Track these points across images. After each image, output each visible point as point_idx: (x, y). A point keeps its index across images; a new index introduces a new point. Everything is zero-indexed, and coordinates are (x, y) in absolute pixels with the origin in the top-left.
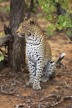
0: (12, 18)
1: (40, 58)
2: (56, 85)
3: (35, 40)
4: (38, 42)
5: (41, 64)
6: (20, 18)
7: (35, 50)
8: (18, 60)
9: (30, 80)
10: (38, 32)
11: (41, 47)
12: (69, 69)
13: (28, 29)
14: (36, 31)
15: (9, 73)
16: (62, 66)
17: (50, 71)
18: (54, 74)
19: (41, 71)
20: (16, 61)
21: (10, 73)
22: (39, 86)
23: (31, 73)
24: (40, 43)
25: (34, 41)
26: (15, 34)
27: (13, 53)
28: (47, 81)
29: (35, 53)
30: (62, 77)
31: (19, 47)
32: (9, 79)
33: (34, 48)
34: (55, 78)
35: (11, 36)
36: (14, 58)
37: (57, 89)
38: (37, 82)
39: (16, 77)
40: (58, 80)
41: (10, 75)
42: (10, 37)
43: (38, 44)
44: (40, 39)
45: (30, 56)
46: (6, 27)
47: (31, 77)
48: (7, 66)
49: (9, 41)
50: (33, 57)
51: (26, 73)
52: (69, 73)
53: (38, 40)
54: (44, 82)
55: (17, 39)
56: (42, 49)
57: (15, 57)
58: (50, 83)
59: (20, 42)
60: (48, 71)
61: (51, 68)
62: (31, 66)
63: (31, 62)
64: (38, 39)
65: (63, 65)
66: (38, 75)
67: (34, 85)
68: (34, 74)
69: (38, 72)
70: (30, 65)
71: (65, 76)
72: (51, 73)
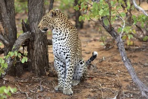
0: (31, 12)
1: (68, 57)
2: (89, 88)
3: (60, 34)
4: (63, 36)
5: (71, 63)
6: (40, 11)
7: (61, 46)
8: (41, 62)
9: (59, 84)
10: (61, 25)
11: (67, 42)
12: (100, 70)
13: (48, 22)
14: (58, 23)
15: (31, 78)
16: (92, 67)
17: (80, 73)
18: (85, 75)
19: (71, 72)
20: (39, 63)
21: (33, 78)
22: (70, 90)
23: (60, 75)
24: (65, 38)
25: (58, 35)
26: (36, 31)
27: (34, 54)
28: (78, 84)
29: (61, 50)
30: (95, 79)
31: (41, 46)
32: (33, 85)
33: (59, 43)
34: (86, 80)
35: (30, 33)
36: (36, 60)
37: (91, 92)
38: (67, 85)
39: (41, 82)
40: (90, 82)
41: (33, 80)
42: (30, 35)
43: (64, 39)
44: (65, 32)
45: (57, 54)
46: (24, 23)
47: (60, 80)
48: (28, 71)
49: (29, 39)
50: (61, 54)
51: (51, 77)
52: (102, 74)
53: (63, 34)
54: (75, 86)
55: (39, 37)
56: (68, 45)
57: (37, 58)
58: (81, 86)
59: (42, 40)
60: (78, 73)
61: (81, 70)
62: (60, 66)
63: (59, 62)
64: (63, 32)
65: (93, 65)
66: (68, 76)
67: (64, 89)
68: (63, 76)
69: (67, 73)
70: (58, 66)
71: (97, 77)
72: (82, 75)
